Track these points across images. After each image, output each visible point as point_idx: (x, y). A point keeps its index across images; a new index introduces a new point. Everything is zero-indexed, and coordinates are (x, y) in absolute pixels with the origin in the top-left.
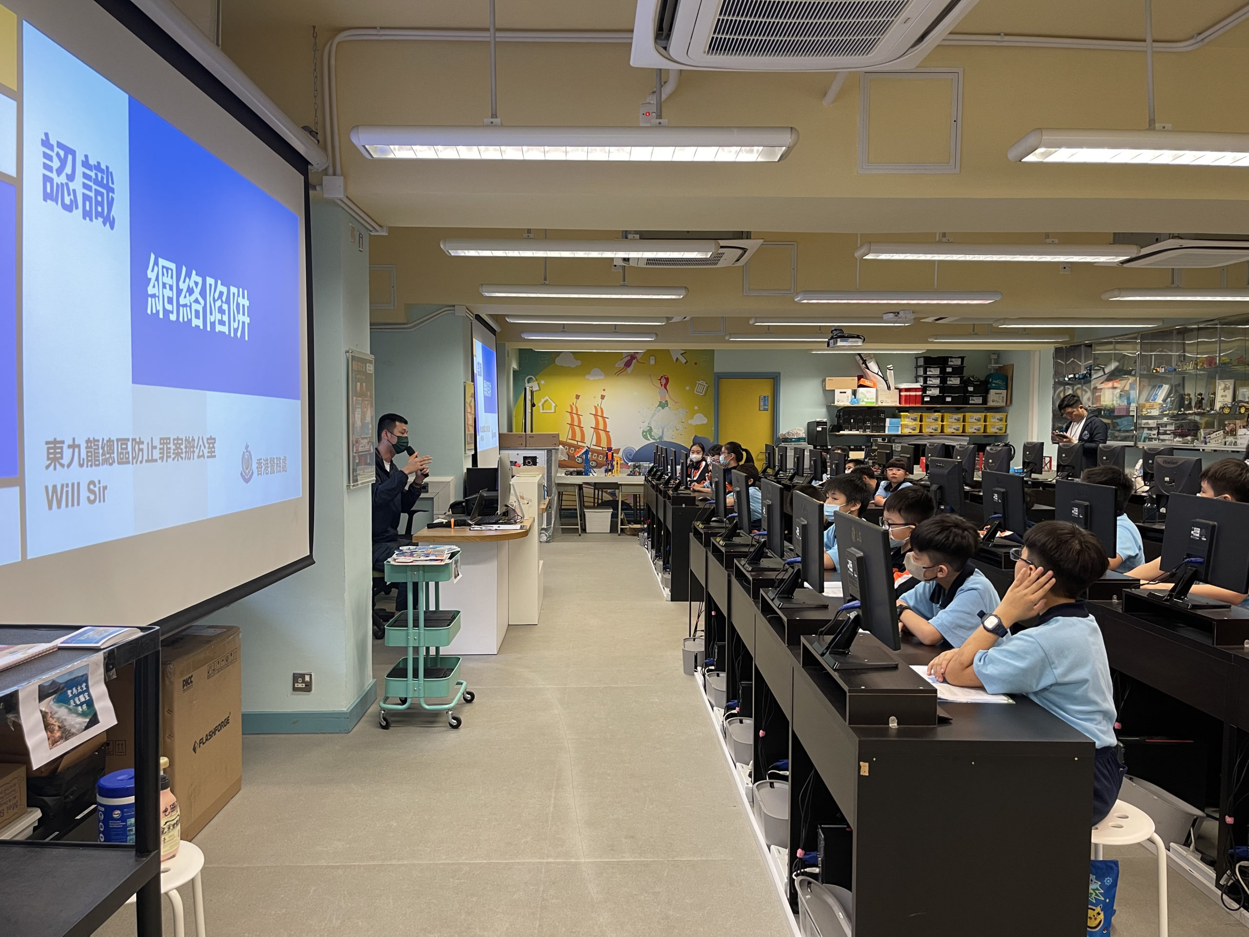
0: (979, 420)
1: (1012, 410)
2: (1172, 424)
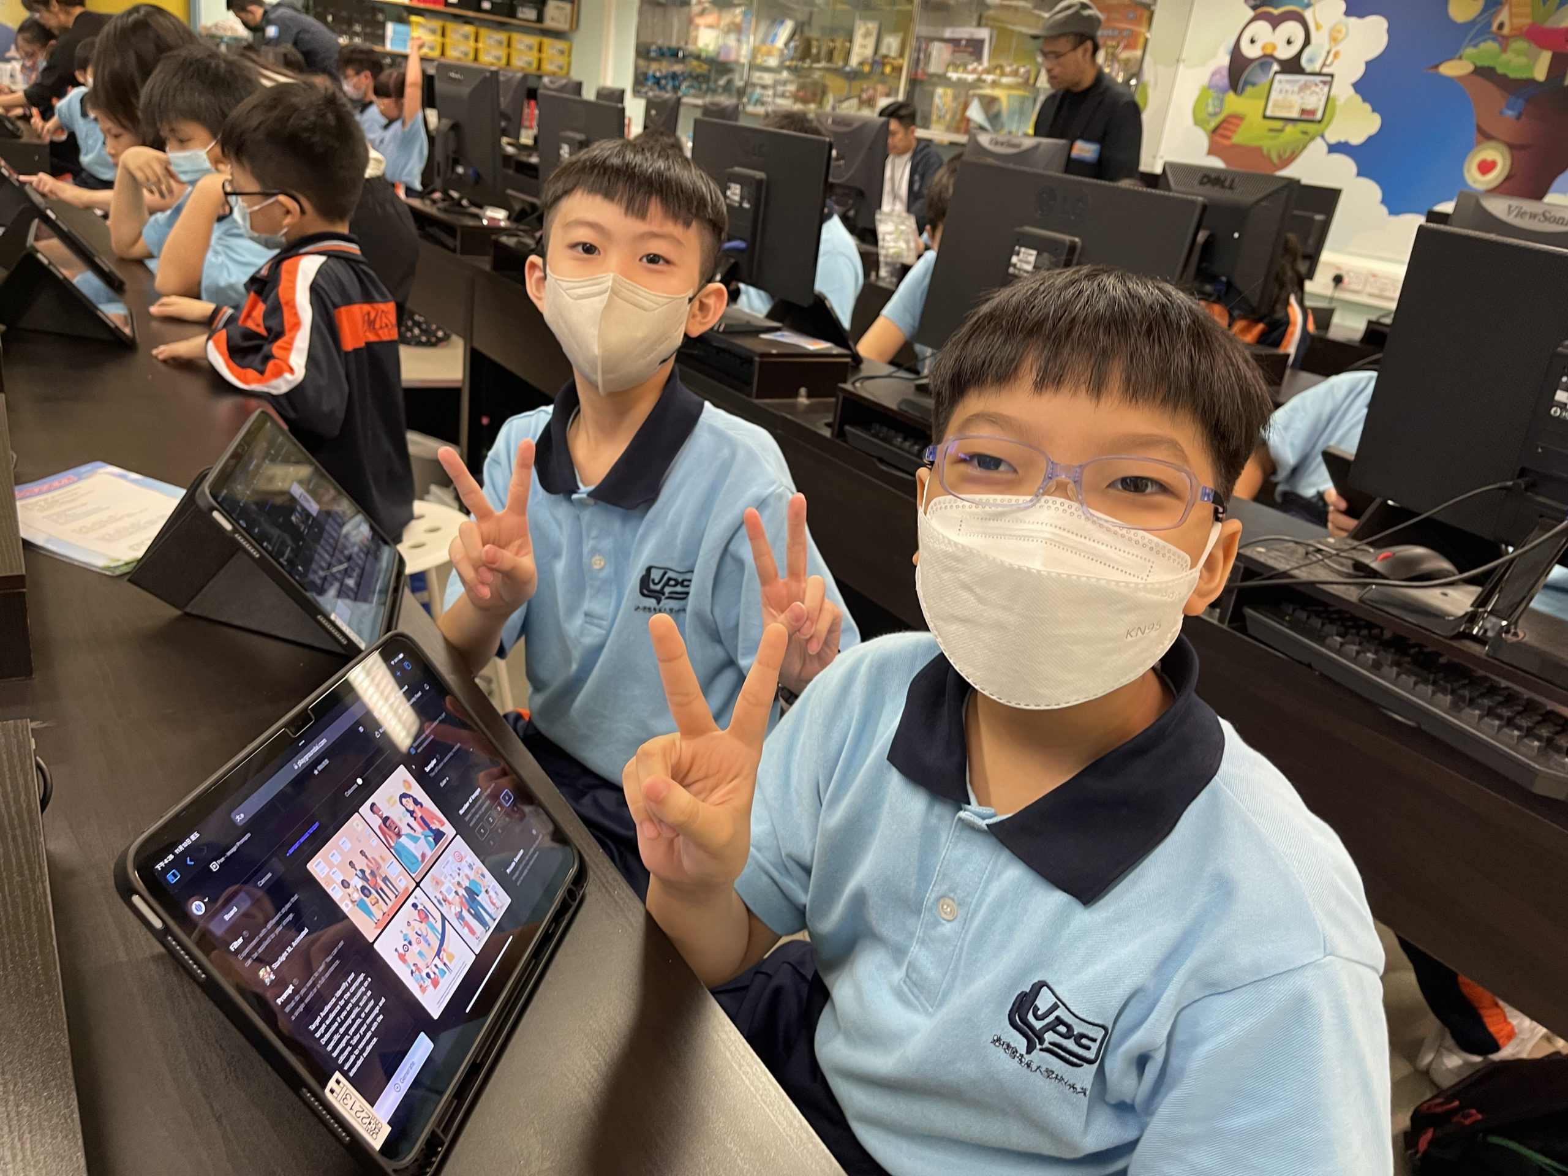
0: (530, 48)
1: (578, 38)
2: (791, 82)
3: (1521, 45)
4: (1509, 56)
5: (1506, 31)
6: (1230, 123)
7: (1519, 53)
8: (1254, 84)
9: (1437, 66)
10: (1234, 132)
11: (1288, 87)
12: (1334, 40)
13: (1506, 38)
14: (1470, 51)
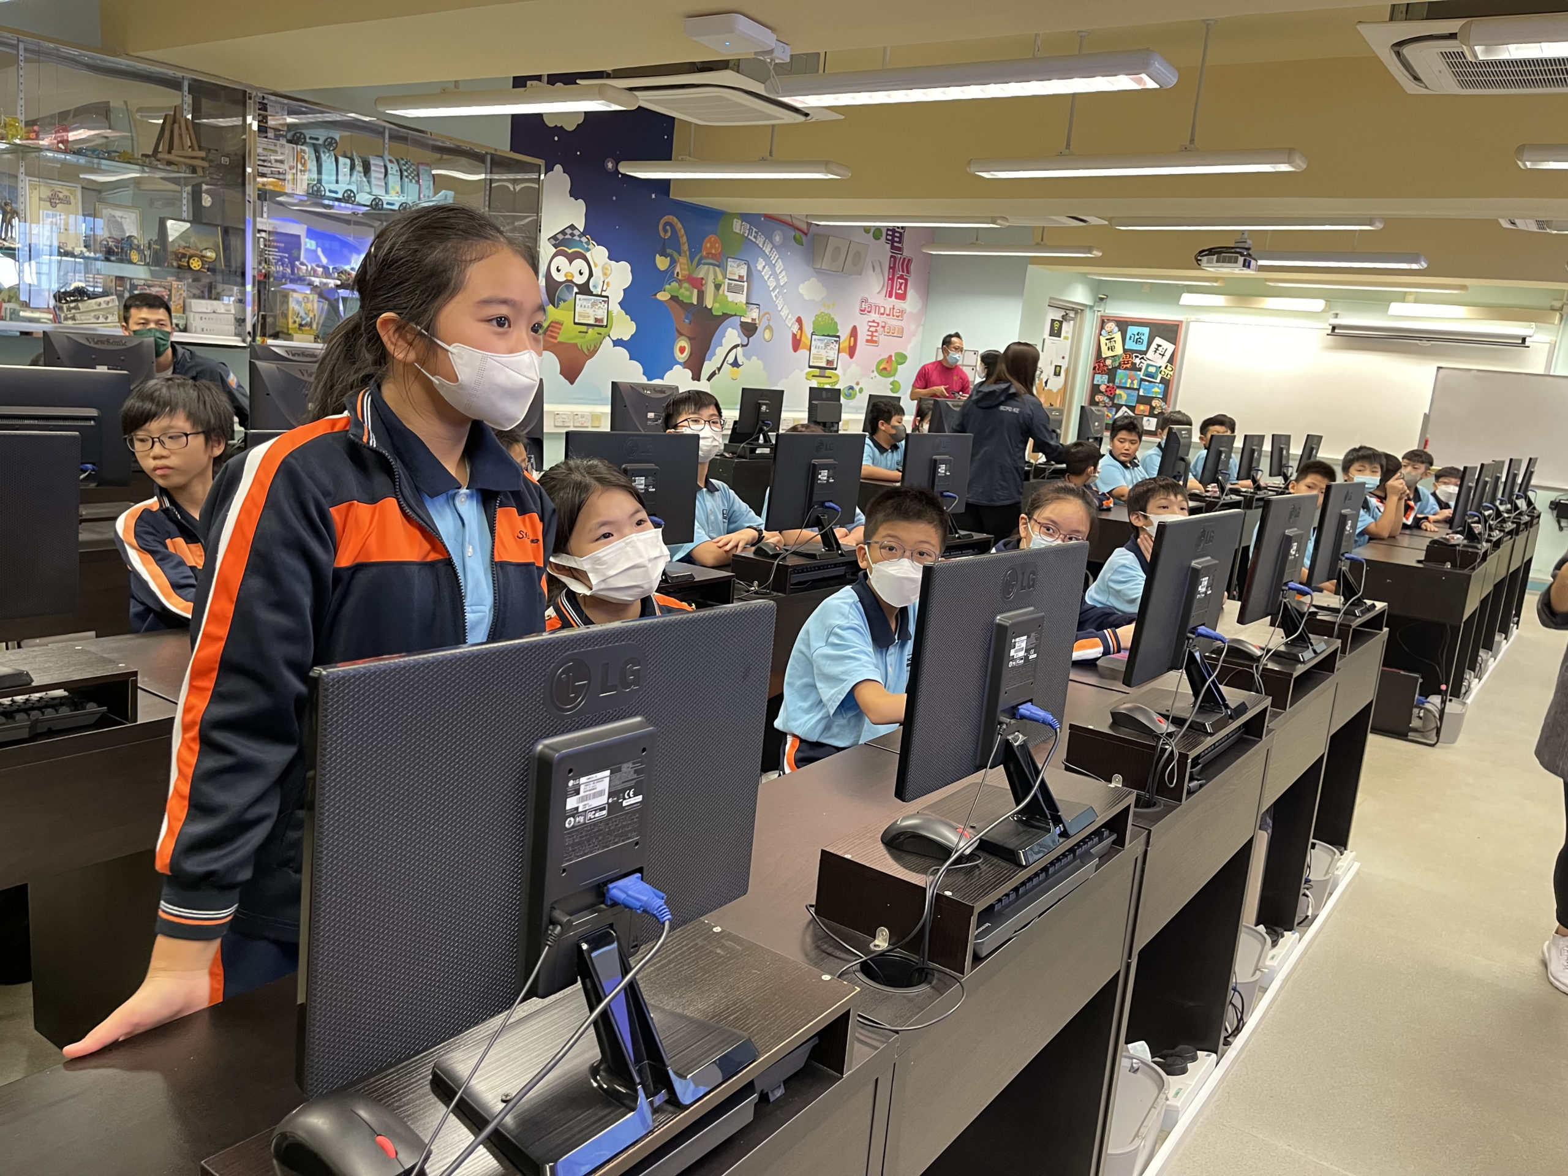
3: (686, 285)
4: (682, 290)
5: (680, 277)
6: (553, 327)
7: (687, 290)
8: (565, 301)
9: (656, 295)
10: (558, 333)
11: (585, 303)
12: (605, 274)
13: (680, 280)
14: (668, 287)
